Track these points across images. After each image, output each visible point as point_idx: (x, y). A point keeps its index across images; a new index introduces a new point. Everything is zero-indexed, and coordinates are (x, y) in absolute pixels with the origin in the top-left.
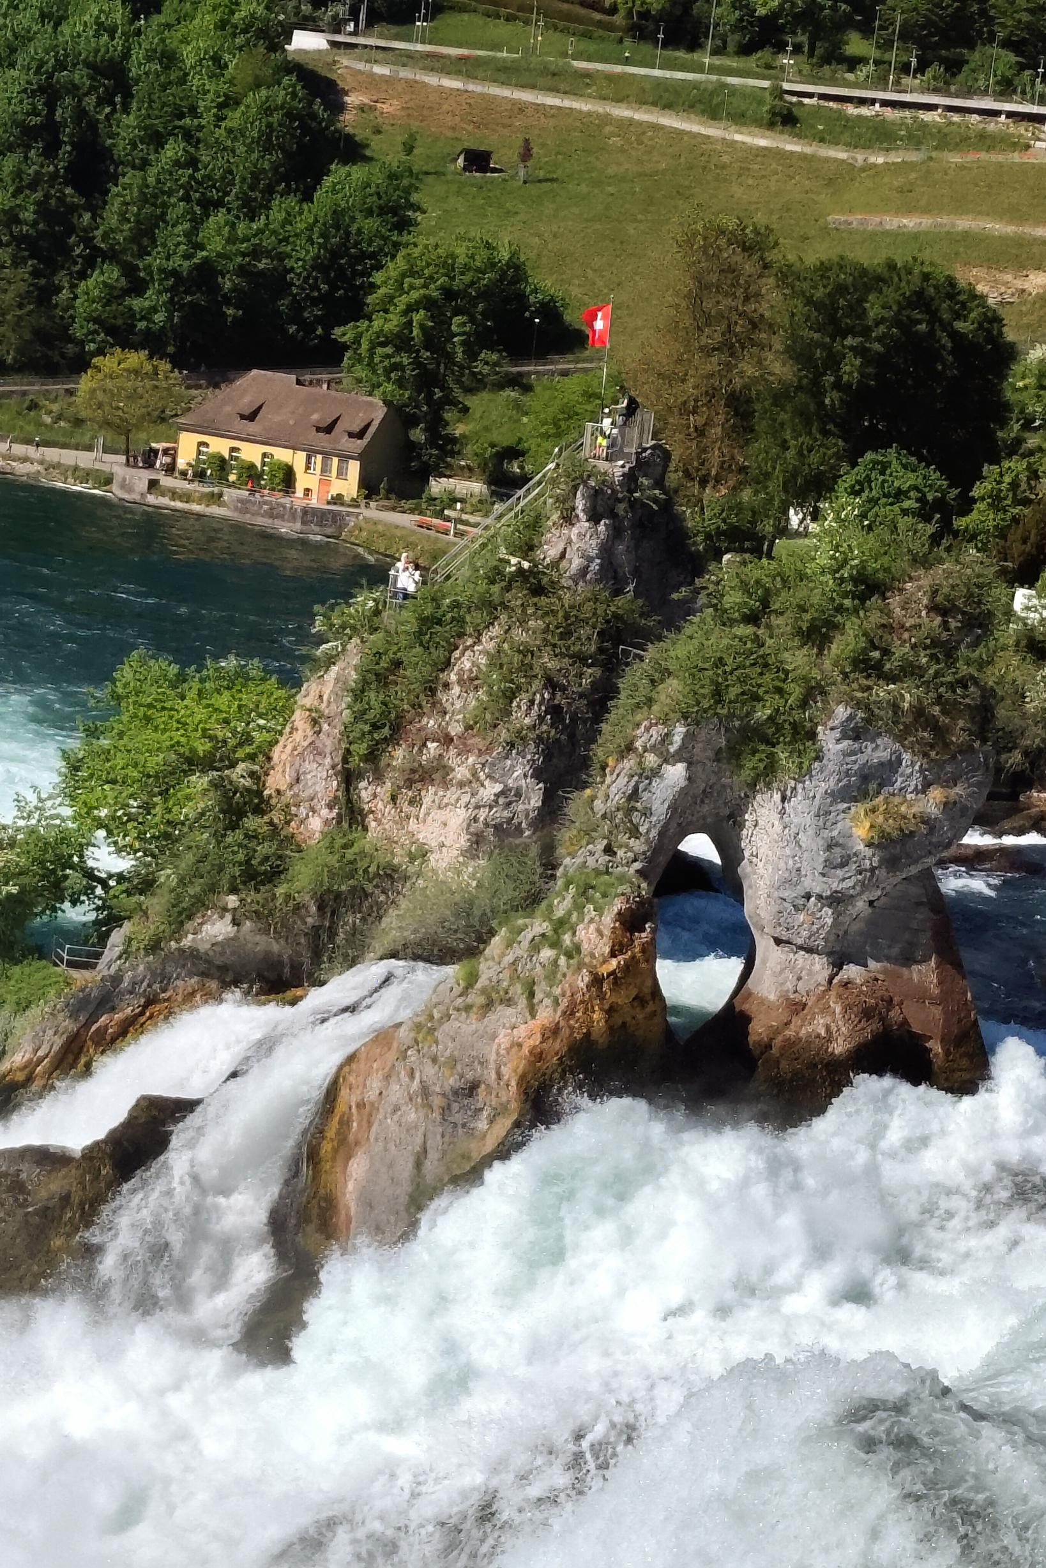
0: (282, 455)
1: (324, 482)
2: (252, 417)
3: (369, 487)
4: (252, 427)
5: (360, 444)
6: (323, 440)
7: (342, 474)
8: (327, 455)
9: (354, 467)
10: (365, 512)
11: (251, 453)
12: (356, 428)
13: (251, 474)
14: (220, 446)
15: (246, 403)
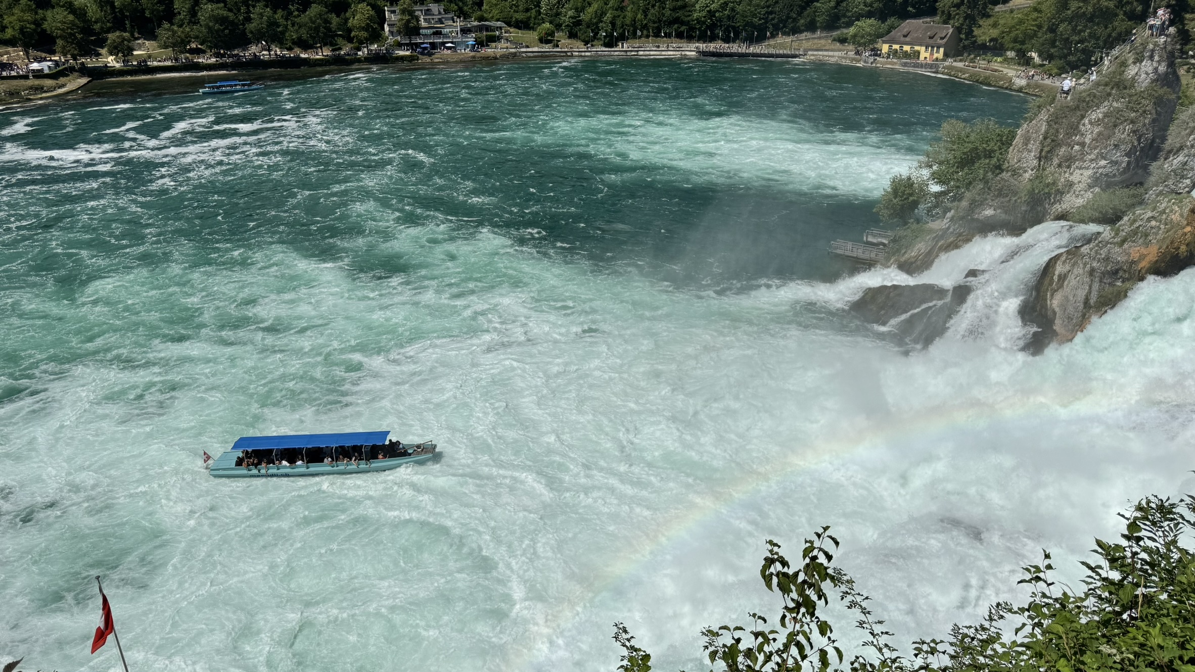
0: (917, 48)
1: (932, 54)
2: (905, 36)
3: (946, 55)
4: (908, 39)
5: (945, 40)
6: (931, 41)
7: (938, 52)
8: (933, 47)
9: (942, 50)
10: (946, 64)
11: (907, 48)
12: (943, 35)
13: (906, 55)
14: (896, 47)
15: (905, 31)
